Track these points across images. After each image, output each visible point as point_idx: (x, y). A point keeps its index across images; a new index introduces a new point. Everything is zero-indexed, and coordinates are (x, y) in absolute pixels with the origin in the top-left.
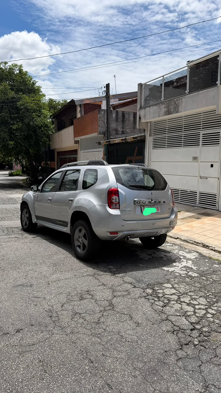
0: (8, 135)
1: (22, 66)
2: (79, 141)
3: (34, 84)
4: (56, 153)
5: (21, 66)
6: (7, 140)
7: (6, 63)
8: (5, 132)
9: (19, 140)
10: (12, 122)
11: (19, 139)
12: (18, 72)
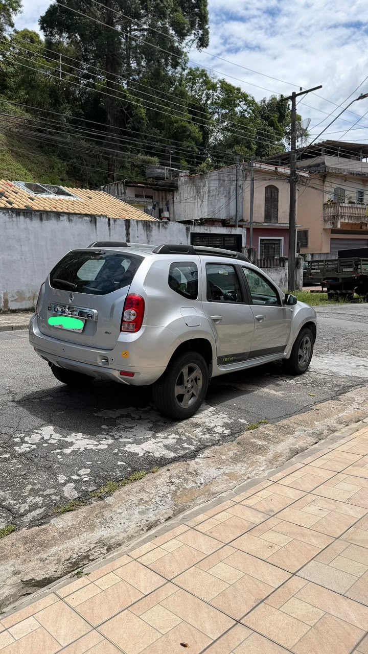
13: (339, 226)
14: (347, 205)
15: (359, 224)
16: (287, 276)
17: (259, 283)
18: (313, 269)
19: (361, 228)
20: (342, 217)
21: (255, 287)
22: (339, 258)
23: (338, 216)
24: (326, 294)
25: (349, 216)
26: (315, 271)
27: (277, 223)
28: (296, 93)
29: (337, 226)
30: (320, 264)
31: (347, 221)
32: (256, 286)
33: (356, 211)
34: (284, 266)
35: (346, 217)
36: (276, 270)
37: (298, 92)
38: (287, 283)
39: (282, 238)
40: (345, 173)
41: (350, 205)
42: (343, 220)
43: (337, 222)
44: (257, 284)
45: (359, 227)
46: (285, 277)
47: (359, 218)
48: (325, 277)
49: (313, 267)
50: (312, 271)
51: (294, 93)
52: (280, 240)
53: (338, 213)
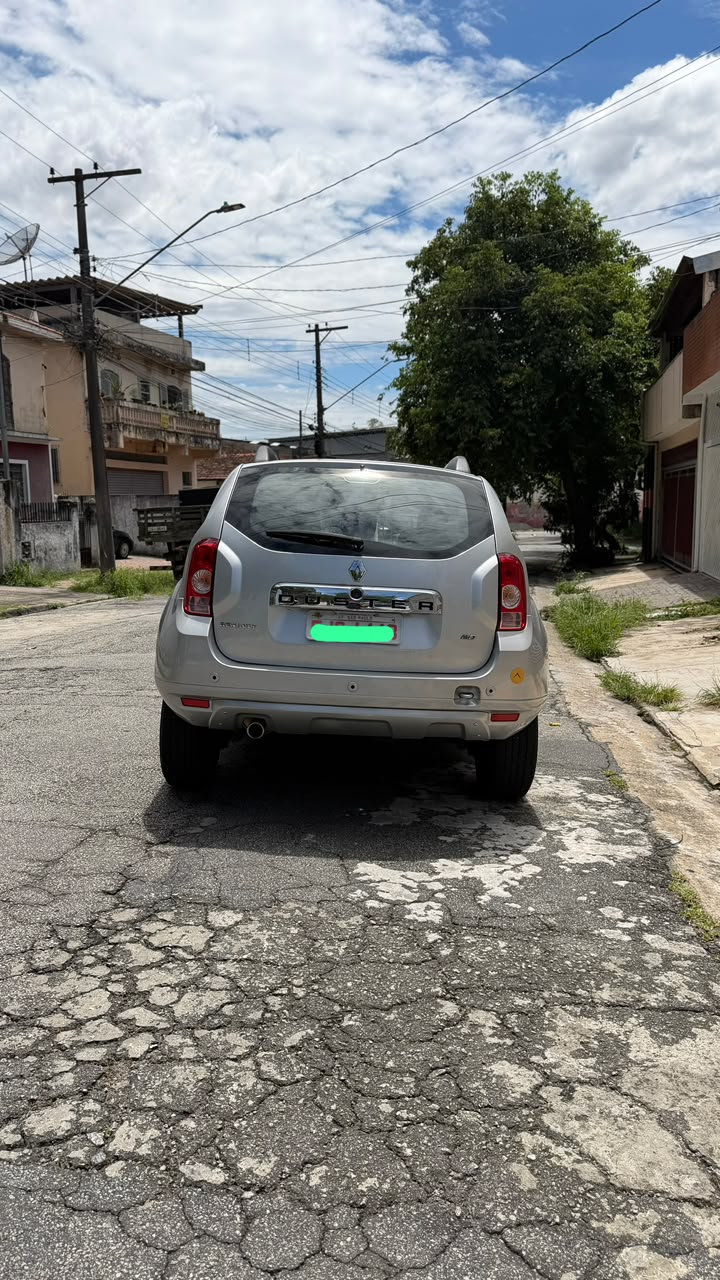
0: (488, 408)
1: (559, 174)
2: (700, 406)
3: (593, 227)
4: (660, 456)
5: (553, 176)
6: (482, 426)
7: (505, 177)
8: (477, 400)
9: (521, 424)
10: (504, 366)
11: (519, 417)
12: (543, 197)
13: (122, 445)
14: (131, 405)
15: (150, 442)
16: (78, 541)
17: (30, 554)
18: (150, 525)
19: (154, 451)
20: (125, 426)
21: (23, 562)
22: (181, 504)
23: (118, 424)
24: (171, 572)
25: (137, 427)
26: (155, 529)
27: (13, 430)
28: (84, 173)
29: (117, 443)
30: (155, 515)
31: (133, 436)
32: (25, 560)
33: (146, 420)
34: (69, 520)
35: (131, 428)
36: (58, 527)
37: (88, 170)
38: (79, 554)
39: (26, 462)
40: (119, 343)
41: (136, 405)
42: (126, 434)
43: (117, 437)
44: (27, 556)
45: (151, 449)
46: (75, 543)
47: (151, 431)
48: (178, 540)
49: (150, 521)
50: (150, 529)
51: (78, 171)
52: (21, 465)
53: (118, 419)
